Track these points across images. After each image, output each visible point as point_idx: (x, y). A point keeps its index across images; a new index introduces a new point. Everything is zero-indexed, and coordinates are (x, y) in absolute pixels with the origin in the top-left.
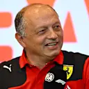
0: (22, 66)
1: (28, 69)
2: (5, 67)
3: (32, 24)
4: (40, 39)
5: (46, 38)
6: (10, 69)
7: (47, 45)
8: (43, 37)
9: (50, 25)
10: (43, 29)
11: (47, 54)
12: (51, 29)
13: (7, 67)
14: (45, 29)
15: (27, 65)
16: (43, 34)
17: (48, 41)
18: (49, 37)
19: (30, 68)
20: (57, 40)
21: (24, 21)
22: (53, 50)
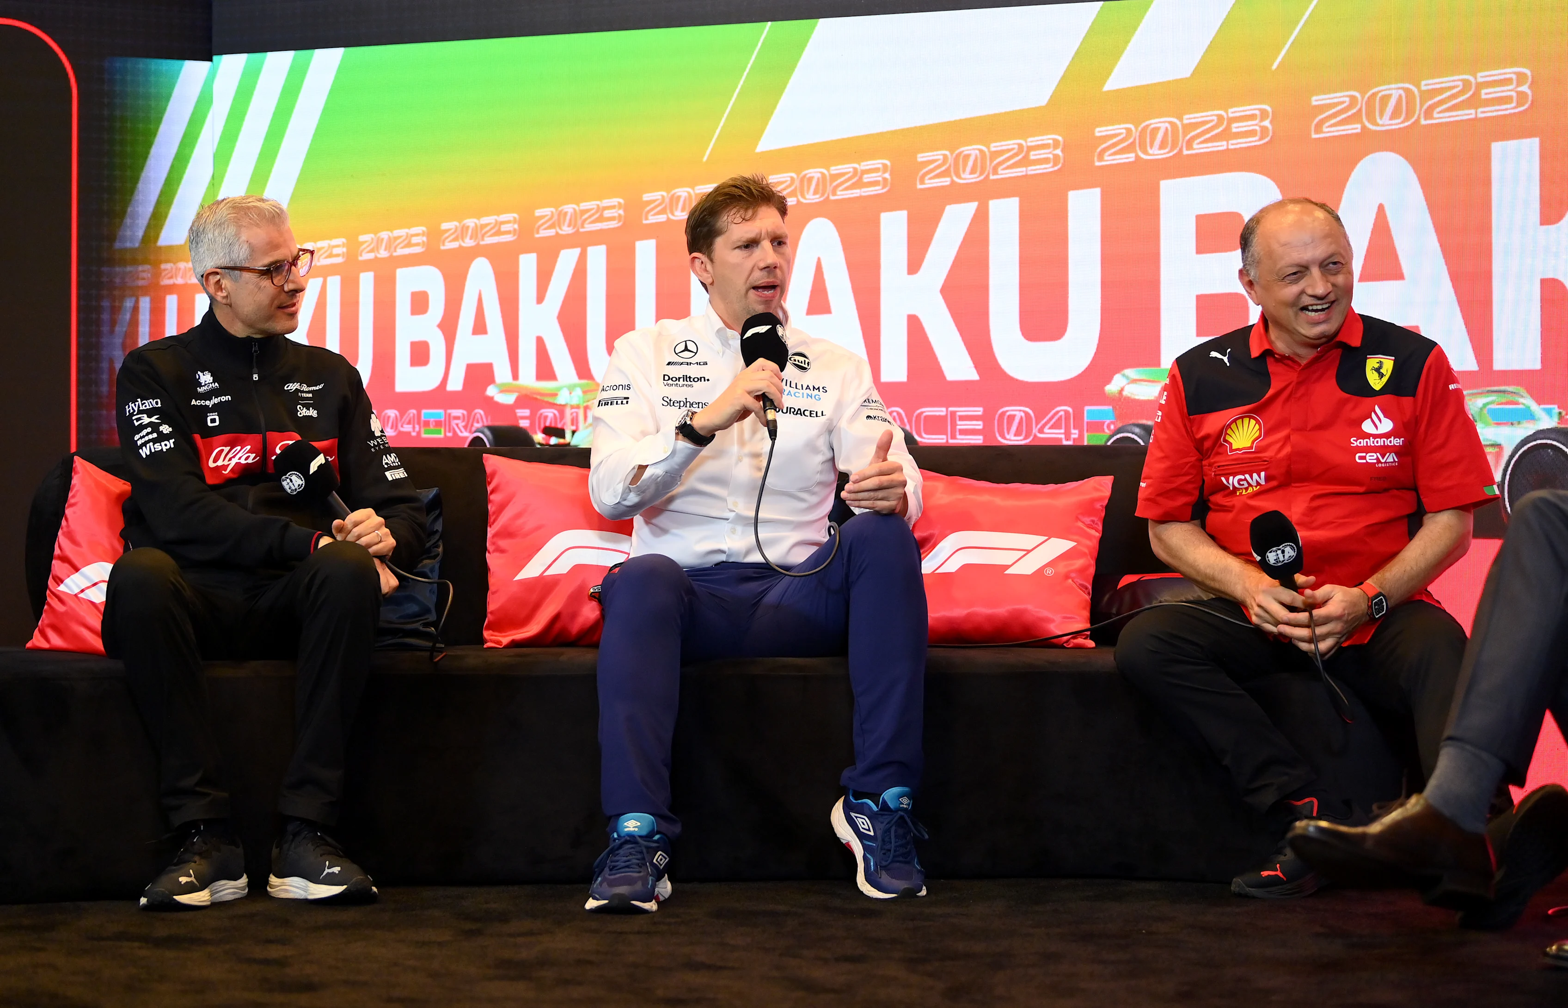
0: (1255, 353)
1: (1270, 361)
2: (1214, 354)
3: (1270, 254)
4: (1292, 291)
5: (1303, 292)
6: (1226, 359)
7: (1305, 308)
8: (1294, 289)
9: (1313, 262)
10: (1294, 270)
11: (1303, 331)
12: (1315, 271)
13: (1219, 356)
14: (1301, 271)
15: (1268, 353)
16: (1296, 281)
17: (1306, 300)
18: (1310, 291)
19: (1277, 361)
20: (1332, 297)
21: (1257, 243)
22: (1318, 323)
